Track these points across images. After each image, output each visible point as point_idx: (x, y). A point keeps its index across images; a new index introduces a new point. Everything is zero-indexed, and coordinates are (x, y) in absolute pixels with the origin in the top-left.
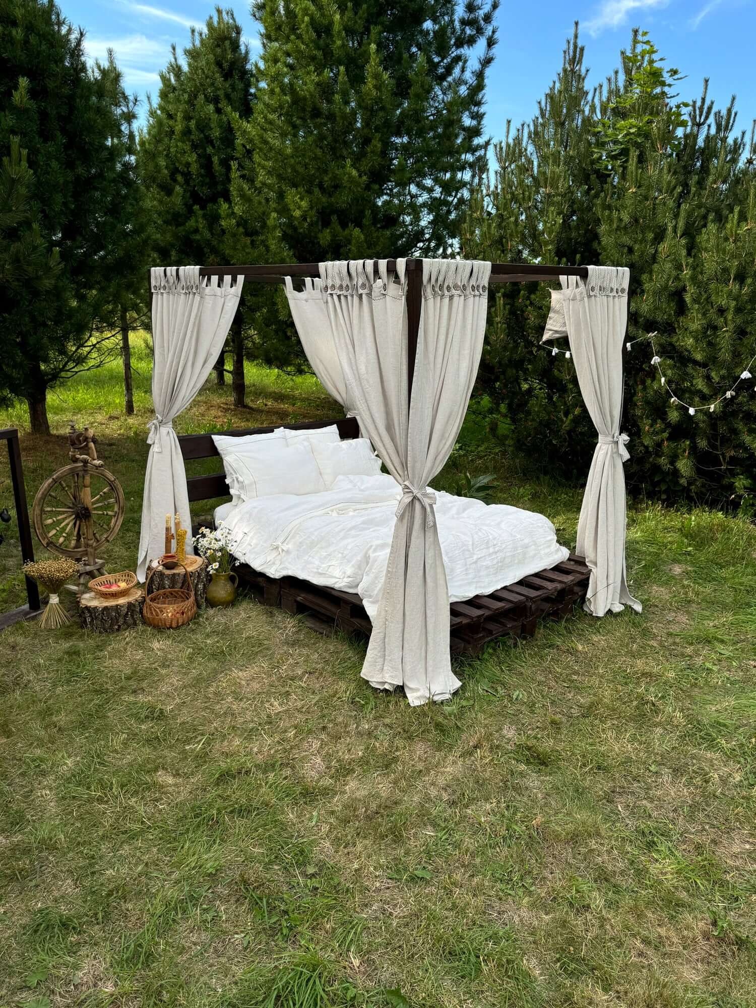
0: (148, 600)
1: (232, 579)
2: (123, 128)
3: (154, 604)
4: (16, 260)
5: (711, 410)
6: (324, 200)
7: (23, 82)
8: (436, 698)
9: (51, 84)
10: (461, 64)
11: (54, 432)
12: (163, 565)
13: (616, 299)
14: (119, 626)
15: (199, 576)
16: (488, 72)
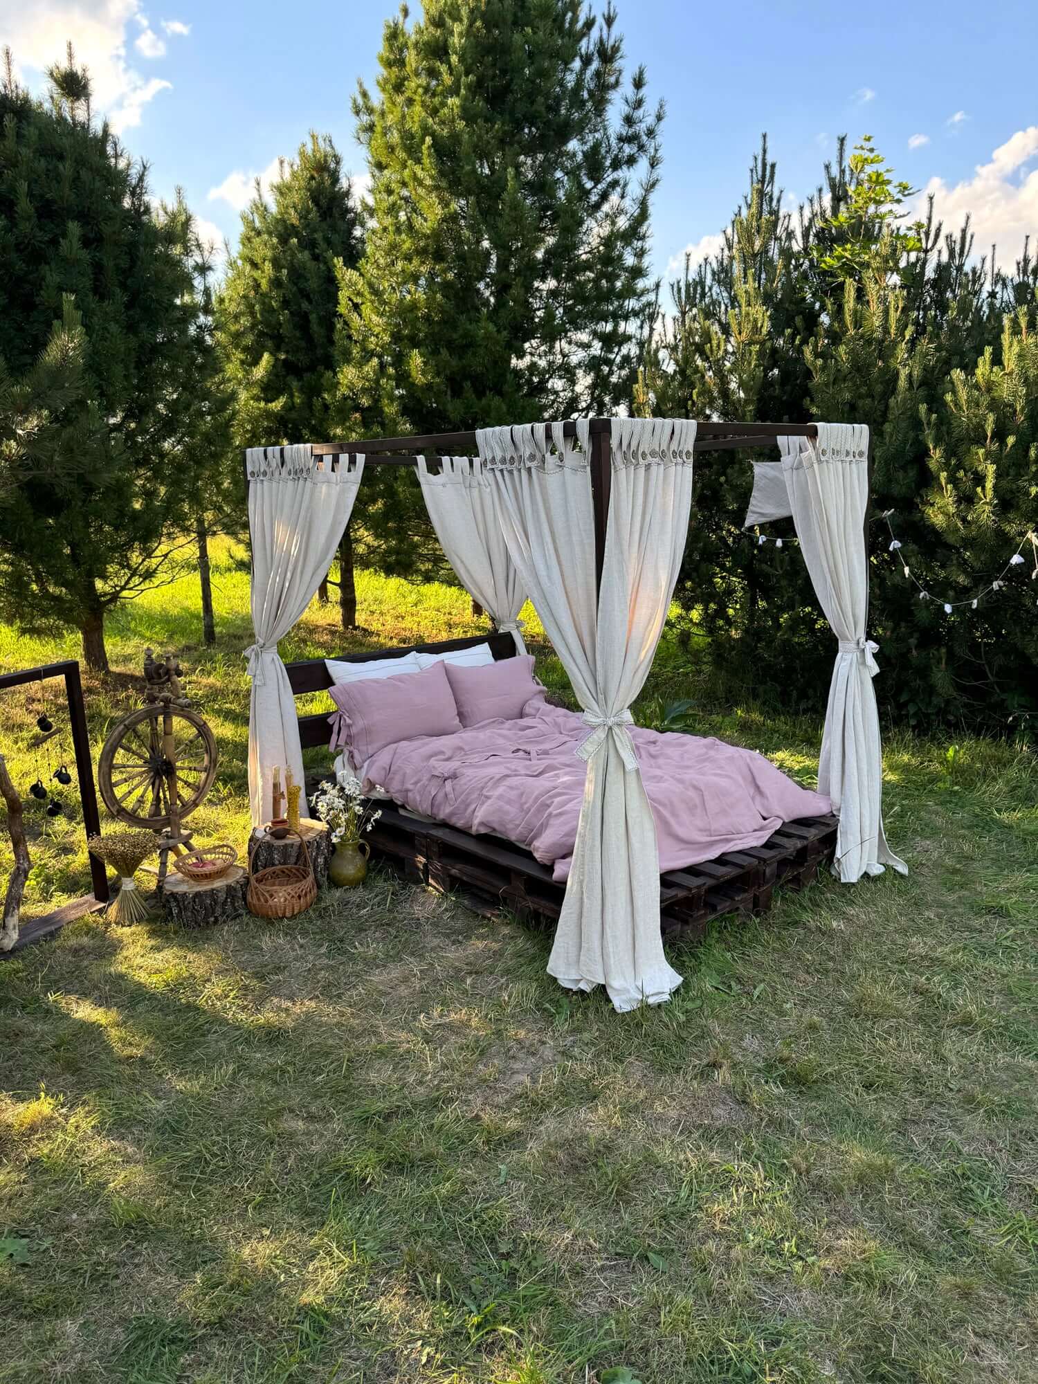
0: (253, 881)
1: (362, 849)
2: (196, 283)
3: (261, 887)
4: (68, 450)
5: (974, 606)
6: (454, 363)
7: (74, 228)
8: (651, 1001)
9: (107, 229)
10: (618, 189)
11: (114, 668)
12: (272, 834)
13: (854, 465)
14: (216, 918)
15: (318, 847)
16: (653, 199)
